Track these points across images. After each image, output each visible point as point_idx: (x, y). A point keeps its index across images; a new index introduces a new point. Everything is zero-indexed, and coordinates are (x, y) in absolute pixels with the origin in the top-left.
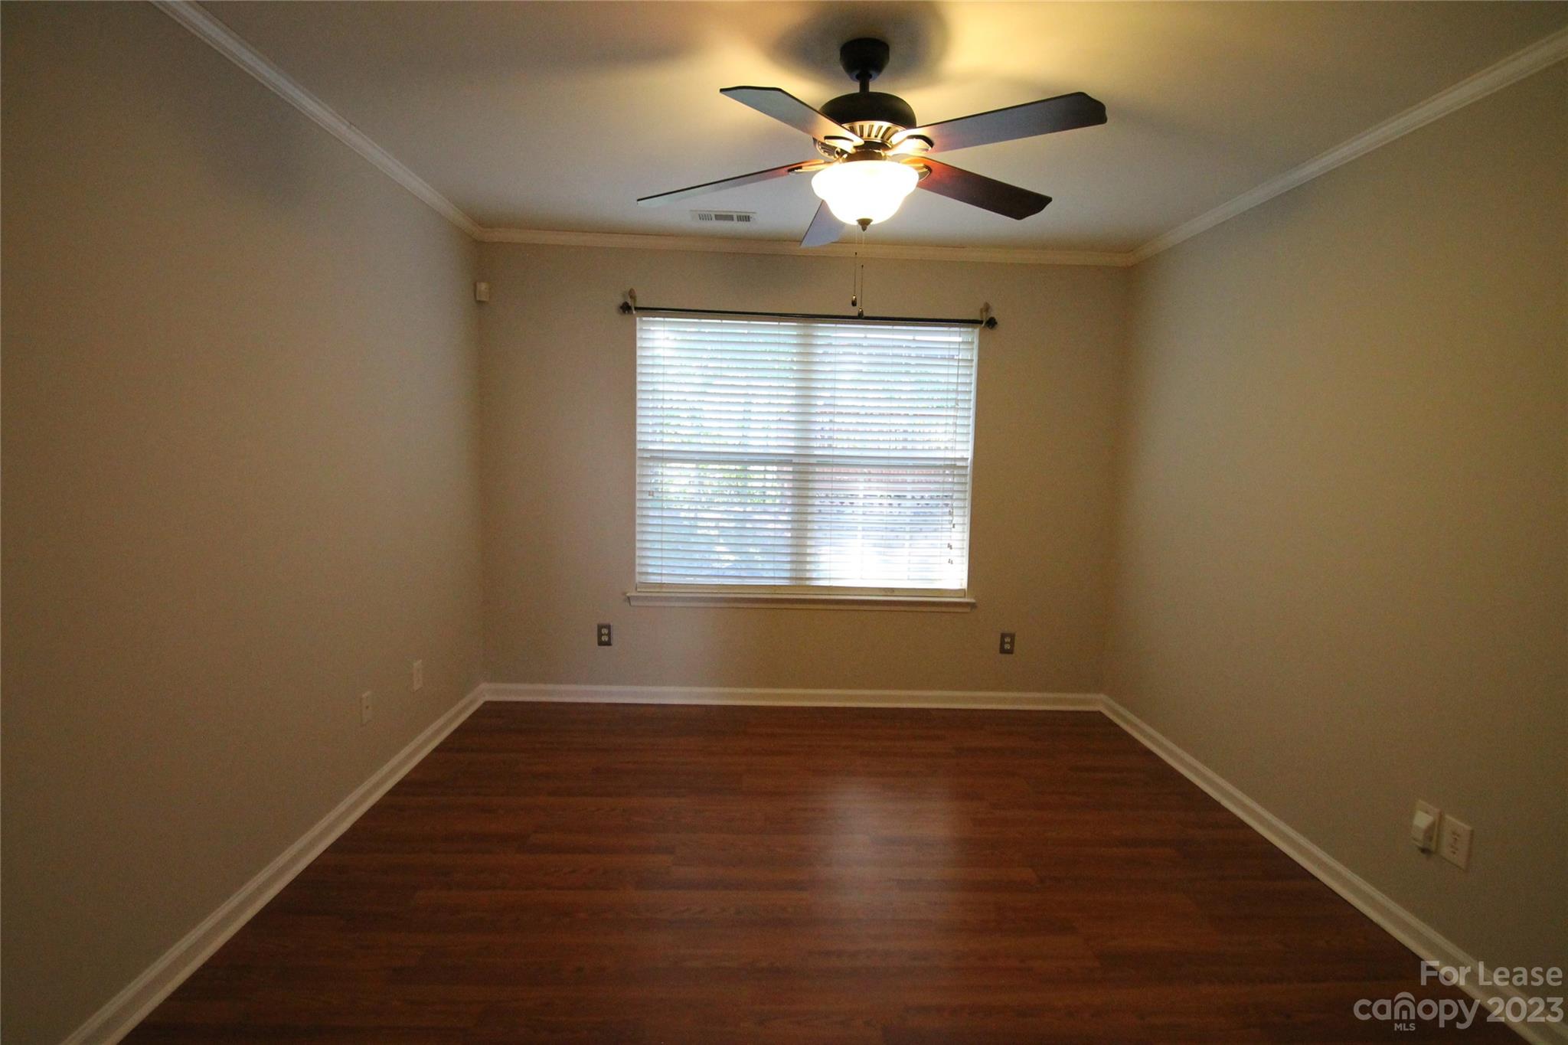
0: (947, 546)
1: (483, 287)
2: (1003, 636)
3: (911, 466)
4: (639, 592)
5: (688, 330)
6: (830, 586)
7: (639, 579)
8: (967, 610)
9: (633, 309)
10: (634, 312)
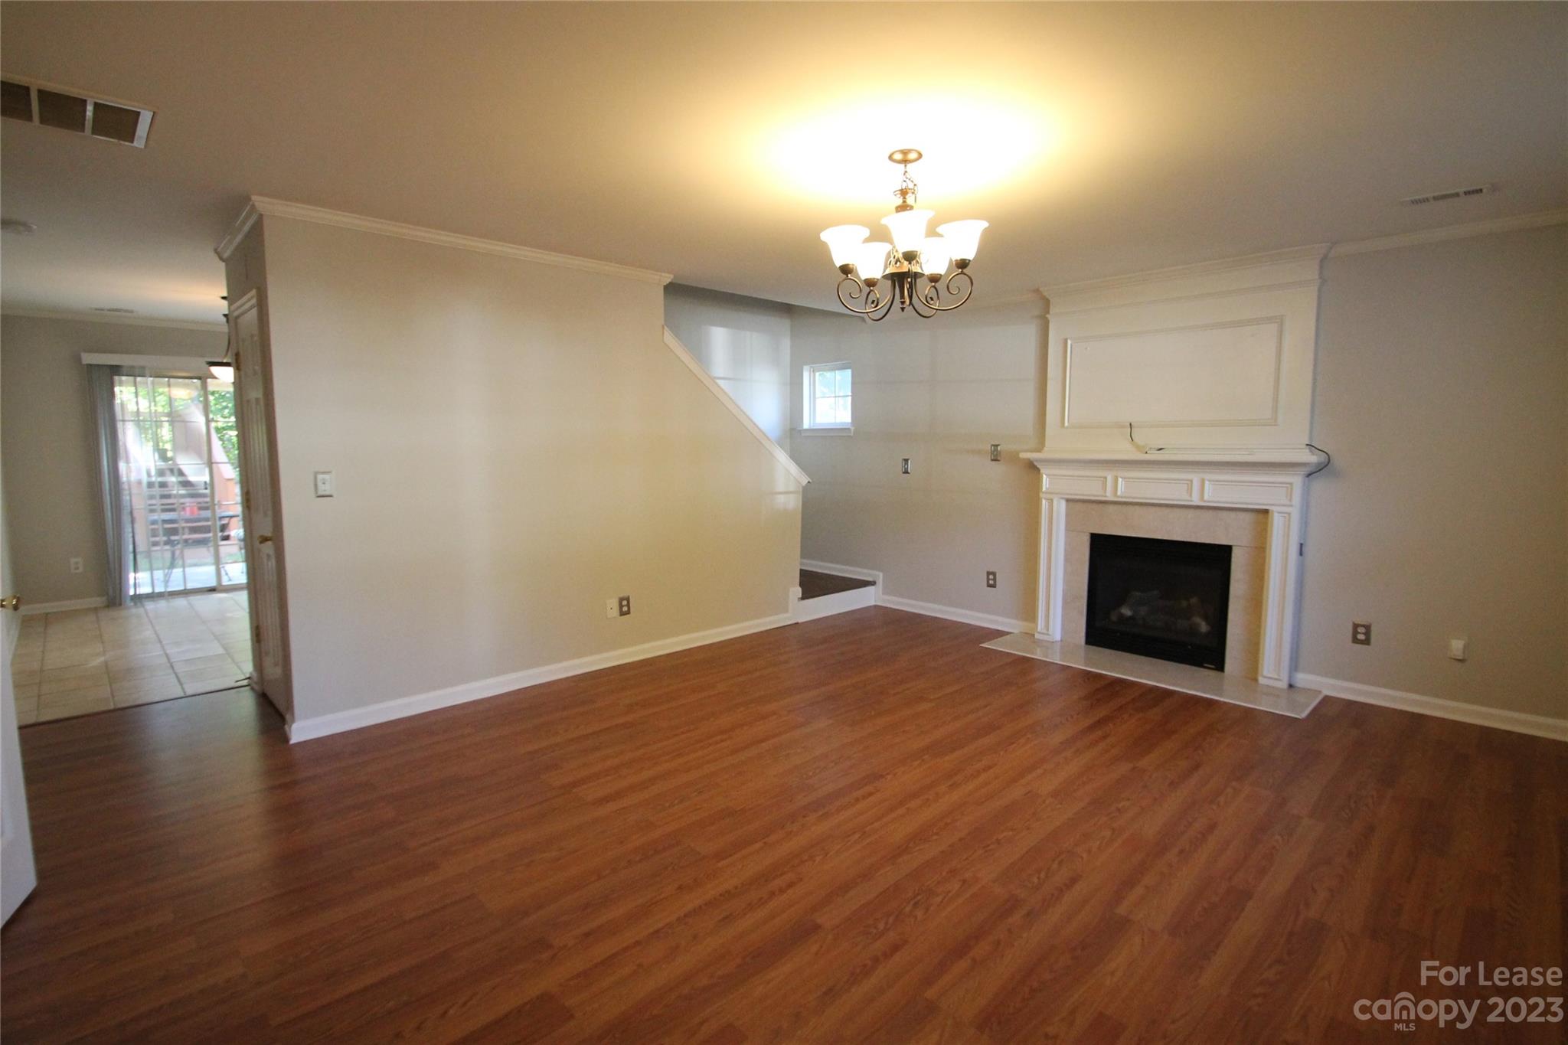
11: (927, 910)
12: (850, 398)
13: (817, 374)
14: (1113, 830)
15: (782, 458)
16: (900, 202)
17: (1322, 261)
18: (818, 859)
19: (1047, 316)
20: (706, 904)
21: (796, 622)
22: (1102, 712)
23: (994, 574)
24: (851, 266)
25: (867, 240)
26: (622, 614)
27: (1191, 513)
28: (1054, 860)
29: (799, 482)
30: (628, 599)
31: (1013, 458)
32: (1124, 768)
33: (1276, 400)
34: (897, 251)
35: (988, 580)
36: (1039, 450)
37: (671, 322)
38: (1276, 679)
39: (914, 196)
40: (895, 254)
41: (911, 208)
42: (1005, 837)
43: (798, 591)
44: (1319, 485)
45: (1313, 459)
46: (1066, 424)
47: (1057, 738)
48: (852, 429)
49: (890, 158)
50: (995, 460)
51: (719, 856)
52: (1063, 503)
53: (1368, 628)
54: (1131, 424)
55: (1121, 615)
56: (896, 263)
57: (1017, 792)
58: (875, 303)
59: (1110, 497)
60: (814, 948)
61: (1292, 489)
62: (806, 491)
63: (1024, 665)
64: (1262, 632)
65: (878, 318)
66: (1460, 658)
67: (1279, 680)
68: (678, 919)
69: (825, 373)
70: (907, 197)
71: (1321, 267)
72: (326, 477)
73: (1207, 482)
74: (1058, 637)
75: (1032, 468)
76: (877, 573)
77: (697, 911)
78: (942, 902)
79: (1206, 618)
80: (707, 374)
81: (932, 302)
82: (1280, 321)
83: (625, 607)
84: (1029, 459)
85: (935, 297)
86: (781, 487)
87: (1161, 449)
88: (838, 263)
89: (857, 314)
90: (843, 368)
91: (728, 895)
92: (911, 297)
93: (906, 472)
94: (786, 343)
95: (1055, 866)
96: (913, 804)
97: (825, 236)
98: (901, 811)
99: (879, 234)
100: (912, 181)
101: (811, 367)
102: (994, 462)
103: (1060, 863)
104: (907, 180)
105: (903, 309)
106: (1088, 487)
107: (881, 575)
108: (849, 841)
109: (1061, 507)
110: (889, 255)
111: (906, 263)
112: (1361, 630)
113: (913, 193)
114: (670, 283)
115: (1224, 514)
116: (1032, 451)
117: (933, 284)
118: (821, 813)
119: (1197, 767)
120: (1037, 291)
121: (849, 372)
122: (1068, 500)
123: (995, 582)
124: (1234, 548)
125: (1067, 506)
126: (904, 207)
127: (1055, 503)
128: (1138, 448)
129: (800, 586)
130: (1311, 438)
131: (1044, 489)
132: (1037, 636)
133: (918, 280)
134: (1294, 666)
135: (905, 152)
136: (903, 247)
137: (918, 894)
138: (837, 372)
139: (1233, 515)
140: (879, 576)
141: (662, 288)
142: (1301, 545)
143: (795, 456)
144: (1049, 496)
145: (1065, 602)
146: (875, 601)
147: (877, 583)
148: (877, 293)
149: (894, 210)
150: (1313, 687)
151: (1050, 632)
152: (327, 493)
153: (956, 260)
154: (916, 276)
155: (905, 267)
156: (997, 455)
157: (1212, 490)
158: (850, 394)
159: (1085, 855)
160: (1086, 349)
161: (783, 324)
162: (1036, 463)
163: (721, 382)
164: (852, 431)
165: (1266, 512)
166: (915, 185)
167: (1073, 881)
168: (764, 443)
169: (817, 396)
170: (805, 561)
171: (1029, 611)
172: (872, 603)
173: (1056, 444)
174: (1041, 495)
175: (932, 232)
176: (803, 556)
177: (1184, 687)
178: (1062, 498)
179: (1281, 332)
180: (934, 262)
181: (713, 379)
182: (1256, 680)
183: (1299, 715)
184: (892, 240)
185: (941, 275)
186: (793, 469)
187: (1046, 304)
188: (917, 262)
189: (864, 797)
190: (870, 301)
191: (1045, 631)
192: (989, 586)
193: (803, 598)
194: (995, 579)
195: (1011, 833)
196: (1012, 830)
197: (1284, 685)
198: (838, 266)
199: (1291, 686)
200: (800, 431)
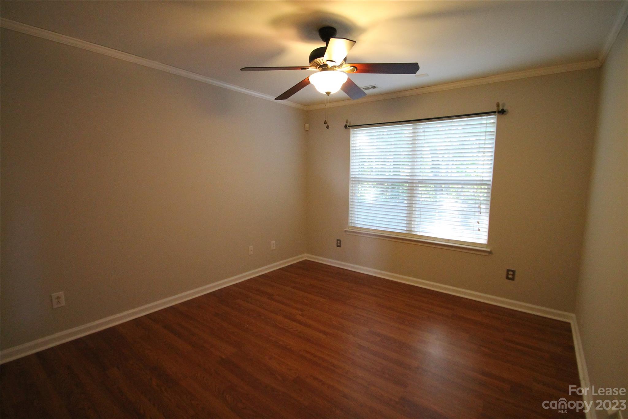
0: (477, 222)
1: (307, 125)
2: (508, 271)
3: (462, 184)
4: (350, 229)
5: (373, 131)
6: (420, 235)
7: (350, 225)
8: (487, 254)
9: (347, 126)
10: (349, 128)
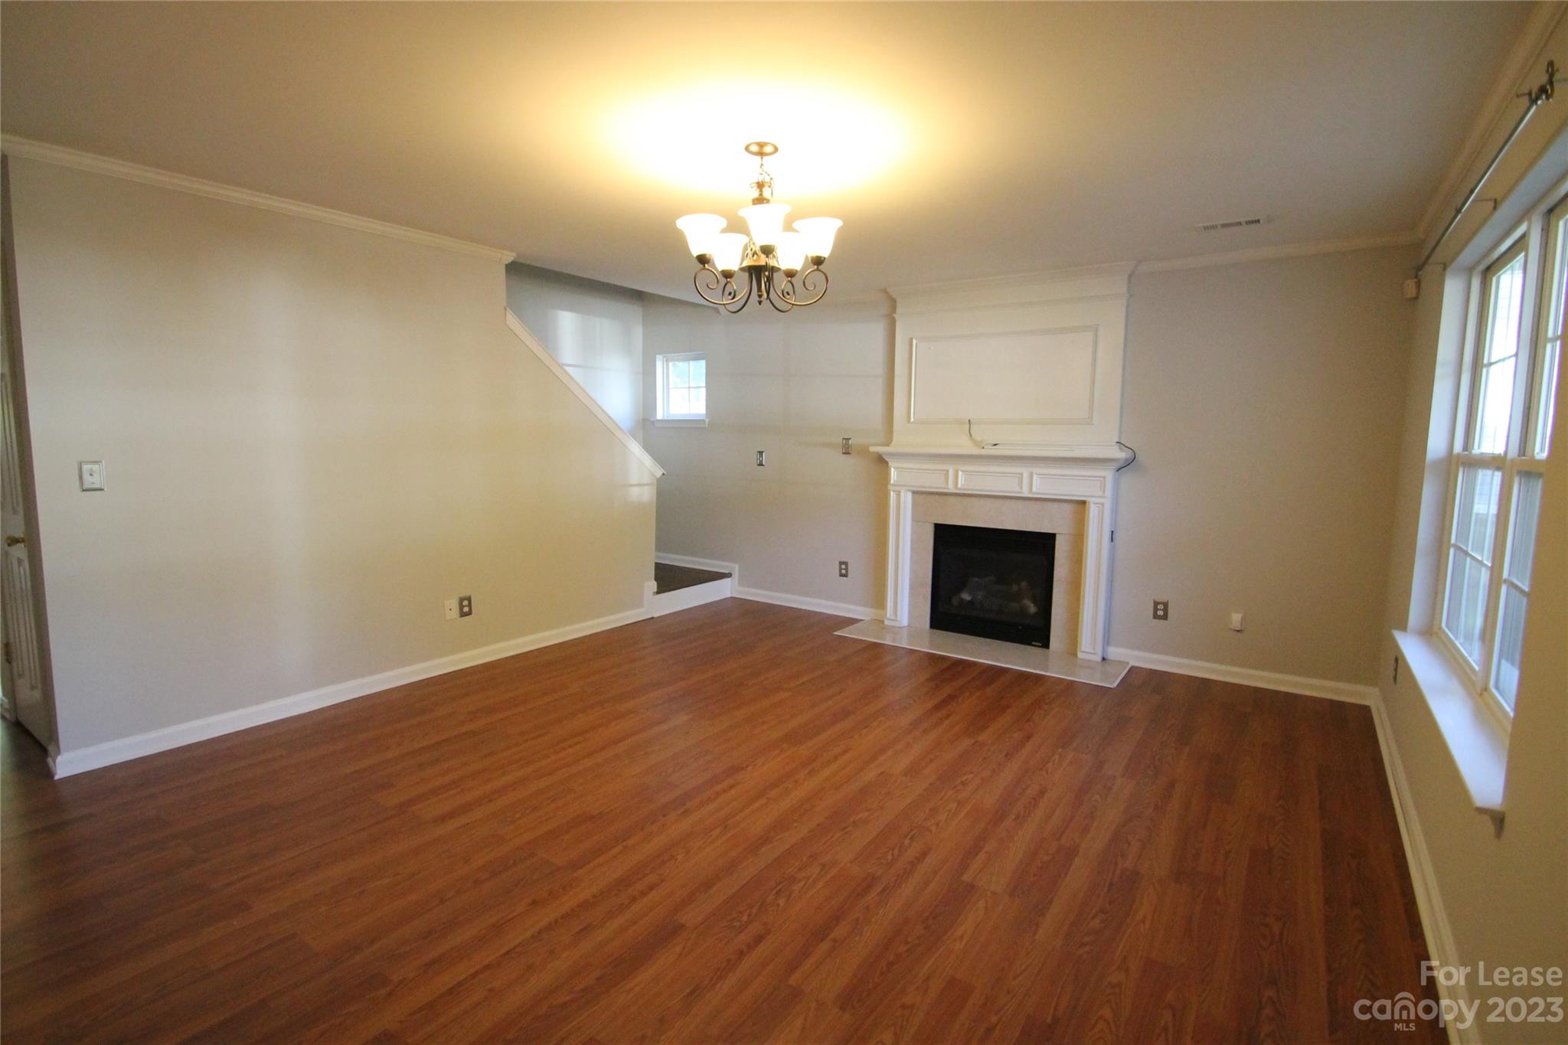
11: (790, 896)
12: (704, 389)
13: (670, 364)
14: (959, 803)
15: (636, 449)
16: (756, 194)
17: (1130, 276)
18: (680, 857)
19: (895, 315)
20: (562, 917)
21: (651, 616)
22: (947, 690)
23: (846, 564)
24: (708, 256)
25: (724, 231)
26: (463, 614)
27: (1020, 504)
28: (906, 836)
29: (653, 475)
30: (469, 599)
31: (863, 451)
32: (966, 743)
33: (1092, 403)
34: (754, 244)
35: (841, 569)
36: (887, 445)
37: (513, 304)
38: (1091, 653)
39: (770, 189)
40: (752, 246)
41: (768, 201)
42: (860, 818)
43: (653, 585)
44: (1128, 479)
45: (1122, 455)
46: (912, 420)
47: (906, 719)
48: (707, 420)
49: (747, 149)
50: (847, 453)
51: (575, 865)
52: (910, 496)
53: (1166, 605)
54: (969, 421)
55: (962, 600)
56: (753, 256)
57: (870, 775)
58: (732, 295)
59: (951, 489)
60: (678, 949)
61: (1105, 481)
62: (659, 481)
63: (875, 650)
64: (1081, 611)
65: (735, 310)
66: (1238, 629)
67: (1094, 654)
68: (533, 936)
69: (677, 363)
70: (764, 190)
71: (1129, 281)
72: (96, 467)
73: (1035, 476)
74: (905, 622)
75: (881, 461)
76: (732, 564)
77: (550, 927)
78: (804, 885)
79: (1034, 602)
80: (555, 361)
81: (788, 297)
82: (1095, 329)
83: (466, 608)
84: (878, 453)
85: (791, 292)
86: (634, 480)
87: (995, 445)
88: (695, 253)
89: (711, 305)
90: (697, 358)
91: (585, 905)
92: (768, 293)
93: (761, 464)
94: (638, 332)
95: (907, 842)
96: (773, 793)
97: (682, 224)
98: (763, 801)
99: (737, 226)
100: (769, 175)
101: (664, 357)
102: (845, 455)
103: (912, 838)
104: (764, 173)
105: (760, 302)
106: (932, 480)
107: (737, 566)
108: (711, 836)
109: (907, 499)
110: (745, 248)
111: (763, 256)
112: (1161, 607)
113: (769, 186)
114: (512, 262)
115: (1050, 504)
116: (880, 445)
117: (790, 279)
118: (681, 811)
119: (1028, 737)
120: (885, 291)
121: (703, 363)
122: (914, 493)
123: (847, 571)
124: (1057, 536)
125: (913, 496)
126: (760, 200)
127: (902, 494)
128: (977, 444)
129: (655, 580)
130: (1120, 437)
131: (892, 482)
132: (886, 622)
133: (775, 274)
134: (1107, 642)
135: (761, 145)
136: (760, 241)
137: (780, 883)
138: (691, 362)
139: (1056, 505)
140: (735, 569)
141: (504, 266)
142: (1112, 532)
143: (648, 447)
144: (898, 488)
145: (912, 587)
146: (732, 593)
147: (733, 576)
148: (734, 285)
149: (751, 202)
150: (1122, 659)
151: (898, 619)
152: (97, 486)
153: (812, 257)
154: (773, 270)
155: (762, 260)
156: (848, 447)
157: (1039, 482)
158: (704, 385)
159: (933, 828)
160: (930, 348)
161: (633, 312)
162: (884, 457)
163: (570, 370)
164: (707, 423)
165: (1084, 503)
166: (771, 179)
167: (924, 855)
168: (615, 433)
169: (671, 386)
170: (661, 554)
171: (878, 600)
172: (728, 595)
173: (902, 440)
174: (890, 487)
175: (788, 227)
176: (658, 549)
177: (1014, 664)
178: (910, 491)
179: (1096, 342)
180: (790, 257)
181: (561, 366)
182: (1075, 655)
183: (1111, 684)
184: (749, 232)
185: (797, 271)
186: (647, 460)
187: (893, 304)
188: (774, 256)
189: (725, 791)
190: (726, 293)
191: (893, 617)
192: (842, 575)
193: (658, 593)
194: (846, 569)
195: (867, 814)
196: (868, 811)
197: (1099, 659)
198: (695, 256)
199: (1104, 659)
200: (653, 422)
